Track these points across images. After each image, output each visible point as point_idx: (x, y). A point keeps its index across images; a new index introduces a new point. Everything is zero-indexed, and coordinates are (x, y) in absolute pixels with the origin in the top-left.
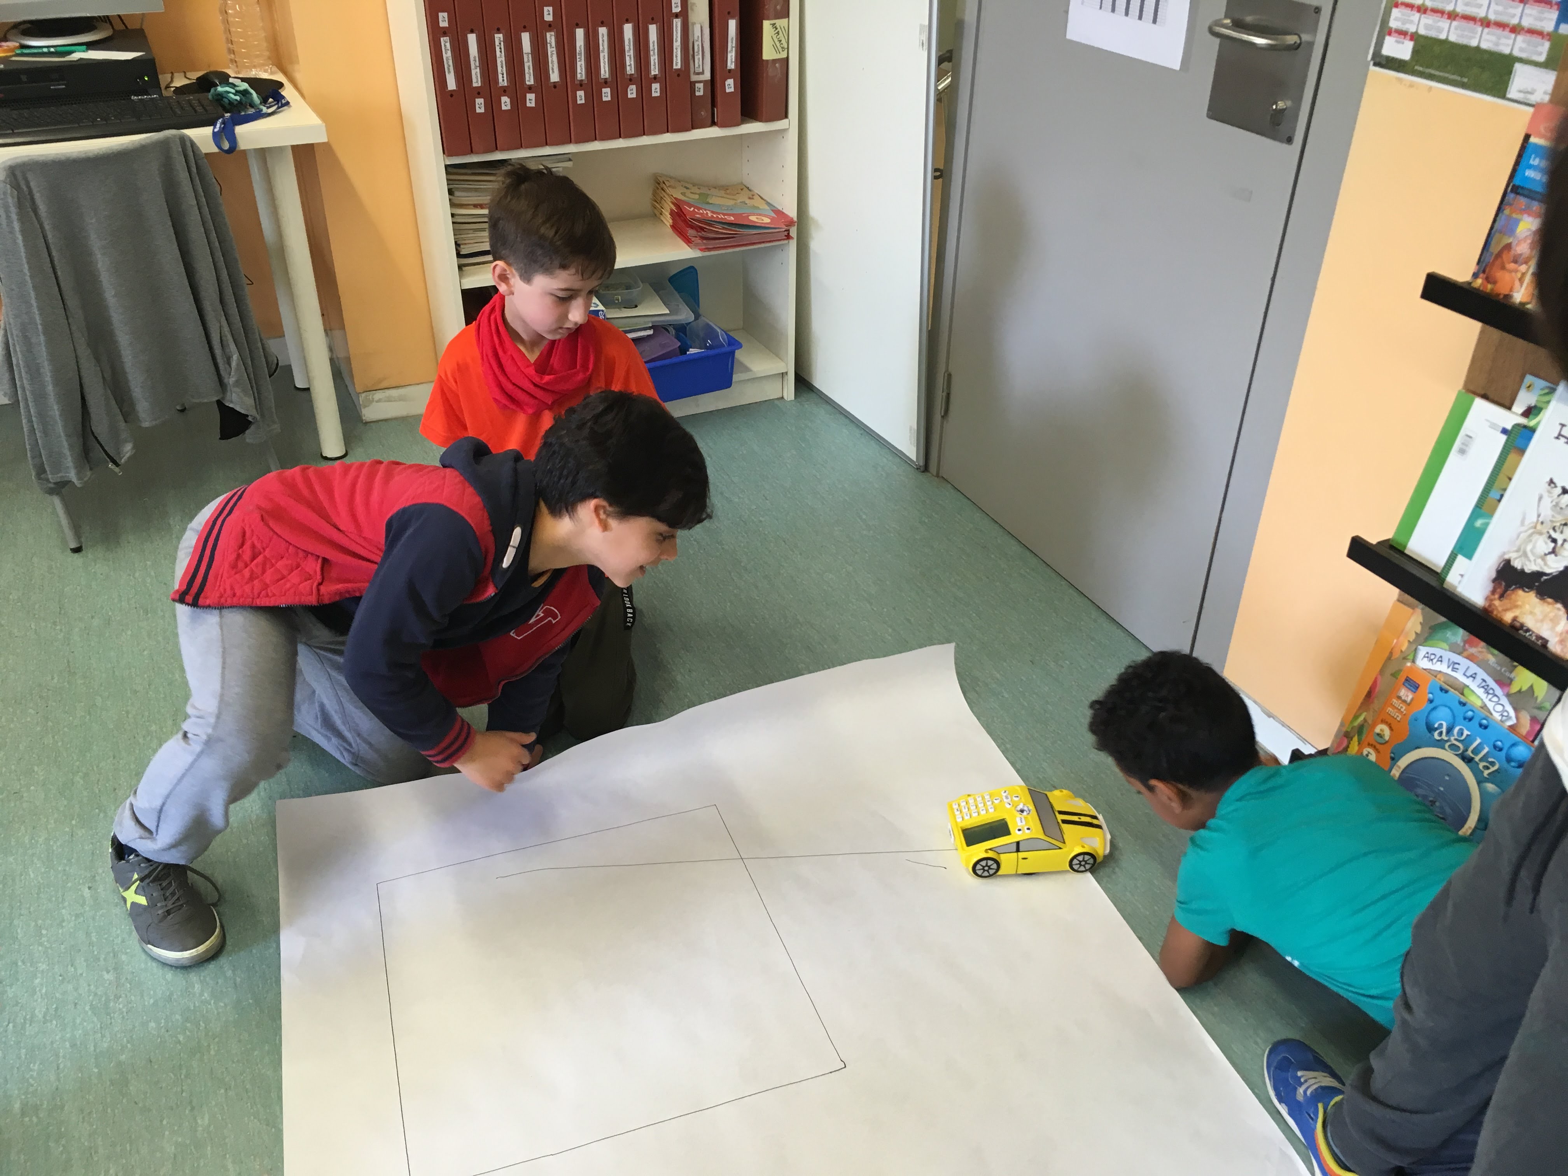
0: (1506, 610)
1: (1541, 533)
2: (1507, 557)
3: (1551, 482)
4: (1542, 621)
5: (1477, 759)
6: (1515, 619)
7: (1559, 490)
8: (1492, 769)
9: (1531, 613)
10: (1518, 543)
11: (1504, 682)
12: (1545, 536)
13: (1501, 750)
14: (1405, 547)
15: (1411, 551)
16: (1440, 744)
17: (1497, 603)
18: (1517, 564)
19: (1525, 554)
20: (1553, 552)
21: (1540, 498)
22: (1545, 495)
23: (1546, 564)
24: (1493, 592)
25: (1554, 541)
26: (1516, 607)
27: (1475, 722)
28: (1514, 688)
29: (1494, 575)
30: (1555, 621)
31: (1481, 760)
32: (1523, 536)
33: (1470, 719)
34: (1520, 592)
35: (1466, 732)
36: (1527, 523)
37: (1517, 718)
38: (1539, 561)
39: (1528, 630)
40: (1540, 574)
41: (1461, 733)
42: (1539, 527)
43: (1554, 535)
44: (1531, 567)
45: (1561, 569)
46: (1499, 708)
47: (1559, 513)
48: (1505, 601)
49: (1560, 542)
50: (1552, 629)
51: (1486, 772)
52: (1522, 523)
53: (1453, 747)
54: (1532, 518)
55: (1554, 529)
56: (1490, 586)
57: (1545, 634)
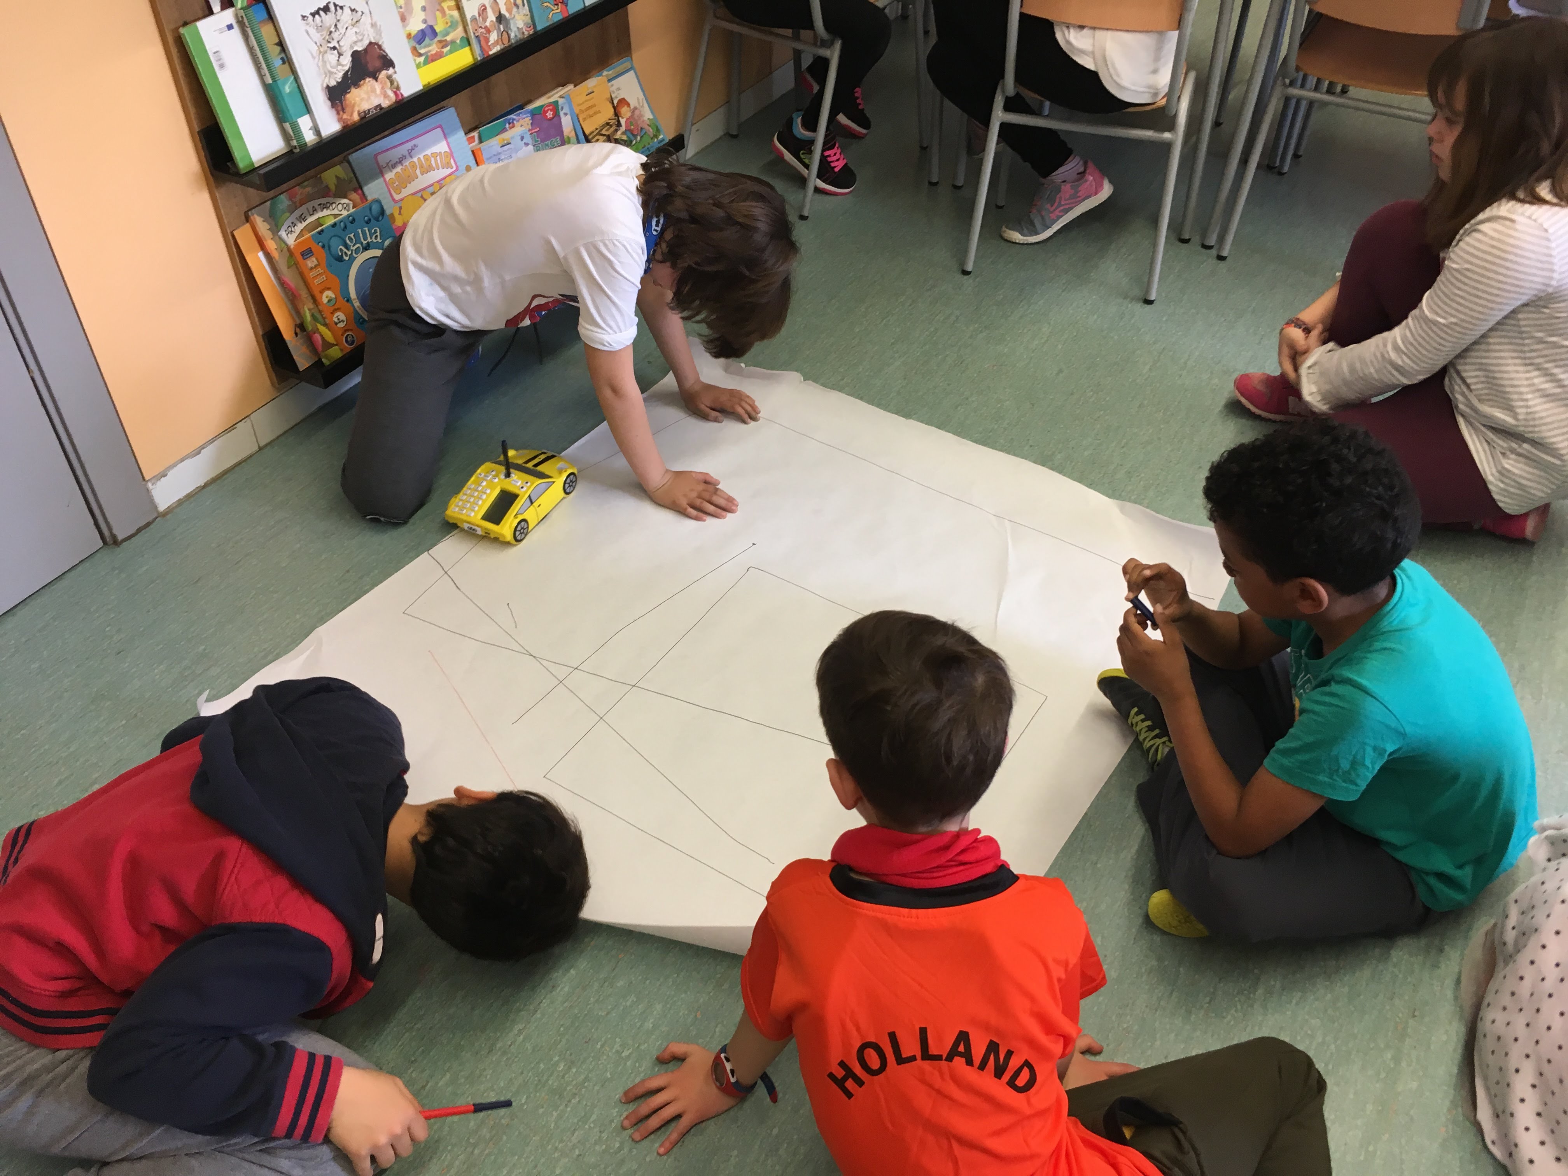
0: (352, 115)
1: (326, 52)
2: (325, 85)
3: (303, 17)
4: (369, 98)
5: (370, 240)
6: (359, 114)
7: (311, 18)
8: (378, 234)
9: (362, 100)
10: (322, 72)
11: (325, 192)
12: (329, 51)
13: (370, 220)
14: (253, 164)
15: (259, 161)
16: (352, 259)
17: (345, 116)
18: (333, 83)
19: (331, 73)
20: (340, 55)
21: (307, 32)
22: (308, 28)
23: (343, 66)
24: (338, 113)
25: (334, 48)
26: (353, 106)
27: (349, 225)
28: (332, 187)
29: (329, 103)
30: (373, 90)
31: (371, 238)
32: (320, 64)
33: (346, 227)
34: (348, 96)
35: (352, 235)
36: (315, 55)
37: (350, 200)
38: (339, 68)
39: (369, 110)
40: (346, 74)
41: (350, 239)
42: (322, 49)
43: (331, 45)
44: (339, 77)
45: (350, 59)
46: (340, 207)
47: (322, 31)
48: (348, 110)
49: (337, 46)
50: (376, 96)
51: (378, 239)
52: (314, 58)
53: (357, 251)
54: (315, 48)
55: (329, 42)
56: (334, 112)
57: (376, 103)
